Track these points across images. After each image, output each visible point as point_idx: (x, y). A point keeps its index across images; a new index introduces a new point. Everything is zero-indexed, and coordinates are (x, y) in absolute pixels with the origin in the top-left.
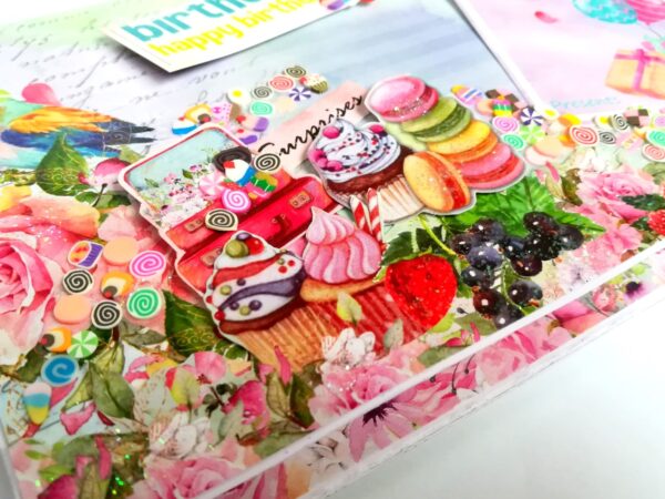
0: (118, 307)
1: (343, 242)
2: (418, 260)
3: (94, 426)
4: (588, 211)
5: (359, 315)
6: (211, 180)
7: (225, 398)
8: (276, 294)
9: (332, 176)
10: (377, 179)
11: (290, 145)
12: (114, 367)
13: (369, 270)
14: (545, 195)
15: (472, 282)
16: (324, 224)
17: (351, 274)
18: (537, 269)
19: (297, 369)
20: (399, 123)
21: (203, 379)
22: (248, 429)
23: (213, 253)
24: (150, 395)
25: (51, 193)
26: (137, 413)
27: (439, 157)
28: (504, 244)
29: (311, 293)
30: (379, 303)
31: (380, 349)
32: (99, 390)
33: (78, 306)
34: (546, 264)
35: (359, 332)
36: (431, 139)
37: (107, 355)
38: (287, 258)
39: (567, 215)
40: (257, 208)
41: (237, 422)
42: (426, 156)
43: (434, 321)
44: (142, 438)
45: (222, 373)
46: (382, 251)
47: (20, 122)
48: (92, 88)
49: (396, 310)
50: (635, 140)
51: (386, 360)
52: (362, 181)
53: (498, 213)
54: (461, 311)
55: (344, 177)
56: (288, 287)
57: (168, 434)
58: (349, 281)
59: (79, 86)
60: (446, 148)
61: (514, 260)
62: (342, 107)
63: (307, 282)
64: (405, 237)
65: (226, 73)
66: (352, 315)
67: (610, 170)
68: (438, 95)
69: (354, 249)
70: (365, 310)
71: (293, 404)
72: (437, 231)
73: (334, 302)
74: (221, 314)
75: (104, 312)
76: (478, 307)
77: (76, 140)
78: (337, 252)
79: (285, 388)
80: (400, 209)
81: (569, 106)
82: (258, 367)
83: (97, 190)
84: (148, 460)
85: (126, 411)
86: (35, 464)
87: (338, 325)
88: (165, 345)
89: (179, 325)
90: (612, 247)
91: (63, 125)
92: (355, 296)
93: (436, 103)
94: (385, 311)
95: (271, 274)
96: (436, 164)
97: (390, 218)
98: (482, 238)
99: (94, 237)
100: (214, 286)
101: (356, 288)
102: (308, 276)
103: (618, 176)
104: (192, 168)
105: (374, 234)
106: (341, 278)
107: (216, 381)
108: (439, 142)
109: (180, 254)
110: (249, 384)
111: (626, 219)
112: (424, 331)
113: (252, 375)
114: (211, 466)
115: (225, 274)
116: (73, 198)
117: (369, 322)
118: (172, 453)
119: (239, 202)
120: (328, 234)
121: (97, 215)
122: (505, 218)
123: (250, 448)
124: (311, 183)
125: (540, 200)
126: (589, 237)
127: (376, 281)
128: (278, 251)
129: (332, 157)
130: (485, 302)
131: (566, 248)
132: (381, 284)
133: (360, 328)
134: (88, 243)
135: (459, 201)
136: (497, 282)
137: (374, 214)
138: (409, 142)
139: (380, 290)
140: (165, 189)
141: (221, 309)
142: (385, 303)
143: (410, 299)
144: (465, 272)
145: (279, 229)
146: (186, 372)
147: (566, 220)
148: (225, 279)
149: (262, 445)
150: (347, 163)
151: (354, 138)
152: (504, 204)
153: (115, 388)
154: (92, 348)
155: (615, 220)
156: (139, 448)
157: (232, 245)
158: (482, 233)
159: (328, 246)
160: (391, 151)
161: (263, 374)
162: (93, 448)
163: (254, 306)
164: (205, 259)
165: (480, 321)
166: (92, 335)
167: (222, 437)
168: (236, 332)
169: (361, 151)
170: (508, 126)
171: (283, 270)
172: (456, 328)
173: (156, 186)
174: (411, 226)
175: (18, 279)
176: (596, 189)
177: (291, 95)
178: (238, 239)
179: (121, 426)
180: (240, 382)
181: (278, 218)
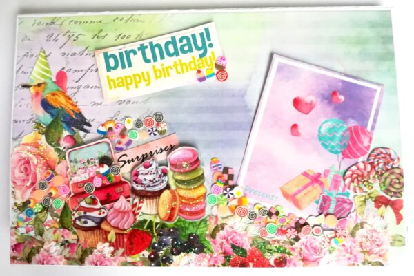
0: (51, 201)
1: (124, 213)
2: (143, 232)
3: (32, 233)
4: (215, 243)
5: (113, 241)
6: (94, 169)
7: (66, 244)
8: (93, 221)
9: (135, 186)
10: (149, 194)
11: (132, 159)
12: (43, 219)
13: (126, 227)
14: (205, 229)
15: (154, 248)
16: (122, 203)
17: (119, 226)
18: (178, 254)
19: (88, 247)
20: (174, 172)
21: (63, 236)
22: (68, 256)
23: (82, 199)
24: (49, 234)
25: (48, 142)
26: (44, 236)
27: (177, 195)
28: (174, 240)
29: (104, 226)
30: (121, 240)
31: (113, 254)
32: (36, 225)
33: (40, 195)
34: (182, 254)
35: (110, 246)
36: (181, 186)
37: (43, 214)
38: (103, 210)
39: (205, 240)
40: (104, 187)
41: (66, 252)
42: (173, 192)
43: (133, 254)
44: (43, 243)
45: (68, 237)
46: (134, 222)
47: (50, 95)
48: (81, 86)
49: (125, 245)
50: (262, 223)
51: (113, 258)
52: (144, 193)
53: (182, 228)
54: (143, 255)
55: (139, 188)
56: (98, 220)
57: (49, 246)
58: (117, 228)
59: (77, 82)
60: (182, 193)
61: (173, 247)
62: (163, 148)
63: (105, 222)
64: (145, 221)
65: (133, 103)
66: (112, 239)
67: (238, 231)
68: (199, 165)
69: (126, 217)
70: (116, 240)
71: (82, 256)
72: (157, 224)
73: (109, 232)
74: (75, 221)
75: (46, 201)
76: (149, 257)
77: (64, 117)
78: (120, 216)
79: (82, 250)
80: (149, 210)
81: (252, 192)
82: (78, 240)
83: (62, 148)
84: (42, 250)
85: (41, 234)
86: (16, 237)
87: (106, 240)
88: (58, 220)
89: (64, 215)
90: (209, 260)
91: (63, 106)
92: (116, 234)
93: (196, 169)
94: (121, 243)
95: (95, 214)
96: (174, 199)
97: (144, 212)
98: (169, 234)
99: (53, 170)
100: (77, 211)
101: (118, 231)
102: (106, 220)
103: (239, 235)
104: (92, 159)
105: (135, 215)
106: (116, 225)
107: (66, 238)
108: (182, 189)
109: (72, 194)
110: (74, 244)
111: (225, 253)
112: (128, 255)
113: (75, 242)
114: (55, 260)
115: (82, 208)
116: (53, 148)
117: (115, 244)
118: (47, 251)
119: (98, 182)
120: (121, 208)
121: (58, 161)
122: (183, 231)
123: (66, 261)
124: (126, 185)
125: (201, 230)
126: (206, 253)
127: (125, 232)
128: (102, 206)
129: (140, 177)
130: (152, 256)
131: (194, 252)
132: (126, 234)
133: (111, 244)
134: (51, 171)
135: (170, 218)
136: (162, 252)
137: (140, 208)
138: (172, 183)
139: (125, 236)
140: (79, 165)
141: (76, 219)
142: (123, 241)
143: (131, 244)
144: (155, 243)
145: (106, 198)
146: (60, 232)
147: (203, 242)
148: (81, 210)
149: (69, 262)
150: (144, 182)
151: (154, 171)
152: (187, 225)
153: (41, 227)
154: (40, 211)
155: (220, 251)
156: (40, 245)
157: (88, 199)
158: (171, 232)
159: (118, 212)
160: (163, 184)
161: (79, 243)
162: (30, 240)
163: (85, 222)
164: (79, 200)
165: (146, 261)
166: (41, 206)
167: (61, 254)
168: (77, 228)
169: (152, 179)
170: (217, 191)
171: (100, 214)
172: (138, 259)
173: (77, 162)
174: (149, 218)
175: (28, 175)
176: (226, 235)
177: (149, 131)
178: (91, 197)
179: (39, 238)
180: (72, 242)
181: (108, 194)
